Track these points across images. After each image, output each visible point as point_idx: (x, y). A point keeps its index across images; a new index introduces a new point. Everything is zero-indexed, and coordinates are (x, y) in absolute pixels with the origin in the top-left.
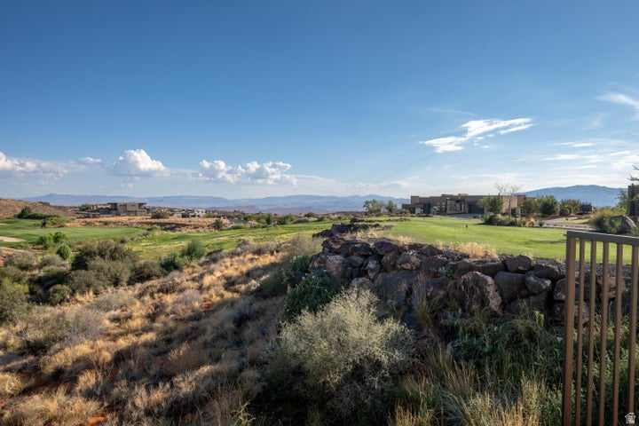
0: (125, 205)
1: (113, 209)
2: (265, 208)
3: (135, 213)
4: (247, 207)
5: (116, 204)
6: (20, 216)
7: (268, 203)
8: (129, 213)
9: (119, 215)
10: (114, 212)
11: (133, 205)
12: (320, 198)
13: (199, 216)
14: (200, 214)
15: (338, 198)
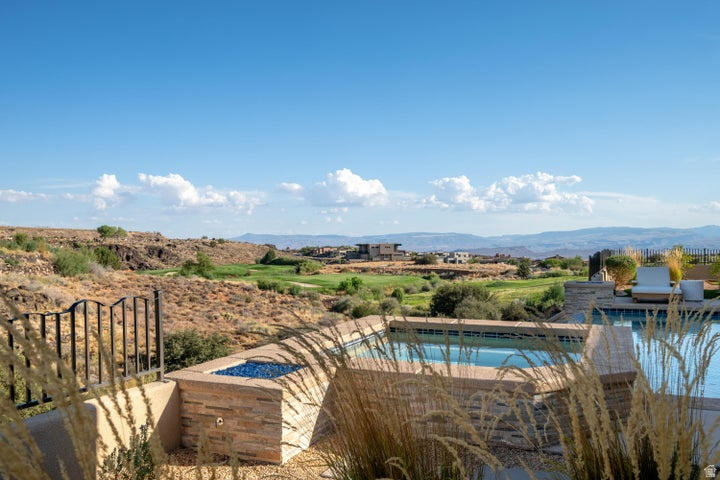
0: (378, 247)
1: (363, 252)
2: (541, 250)
3: (389, 257)
4: (511, 249)
5: (366, 246)
6: (263, 261)
7: (546, 242)
8: (382, 257)
9: (372, 260)
10: (366, 256)
11: (387, 247)
12: (639, 231)
13: (460, 262)
14: (462, 258)
15: (674, 231)
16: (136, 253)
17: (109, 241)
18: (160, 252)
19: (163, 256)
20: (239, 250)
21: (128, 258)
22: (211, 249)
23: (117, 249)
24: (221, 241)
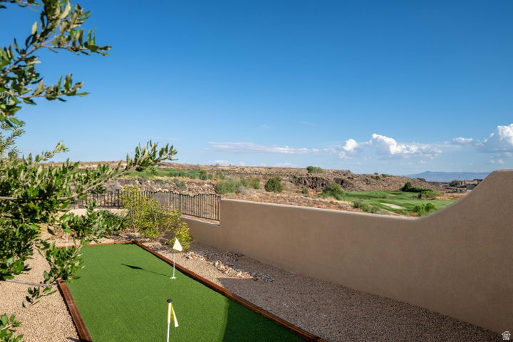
6: (404, 190)
16: (327, 182)
17: (314, 175)
18: (342, 182)
19: (344, 184)
20: (395, 182)
21: (323, 185)
22: (375, 181)
23: (317, 179)
24: (384, 176)
